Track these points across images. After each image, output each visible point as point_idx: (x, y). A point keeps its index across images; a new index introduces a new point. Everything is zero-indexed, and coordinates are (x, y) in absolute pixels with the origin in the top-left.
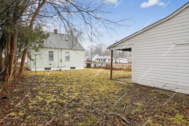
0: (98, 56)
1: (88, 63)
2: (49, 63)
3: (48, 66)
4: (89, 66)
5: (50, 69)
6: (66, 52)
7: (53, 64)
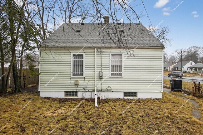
0: (193, 64)
1: (175, 81)
2: (73, 82)
3: (72, 88)
4: (176, 86)
5: (76, 95)
6: (112, 55)
7: (81, 82)
